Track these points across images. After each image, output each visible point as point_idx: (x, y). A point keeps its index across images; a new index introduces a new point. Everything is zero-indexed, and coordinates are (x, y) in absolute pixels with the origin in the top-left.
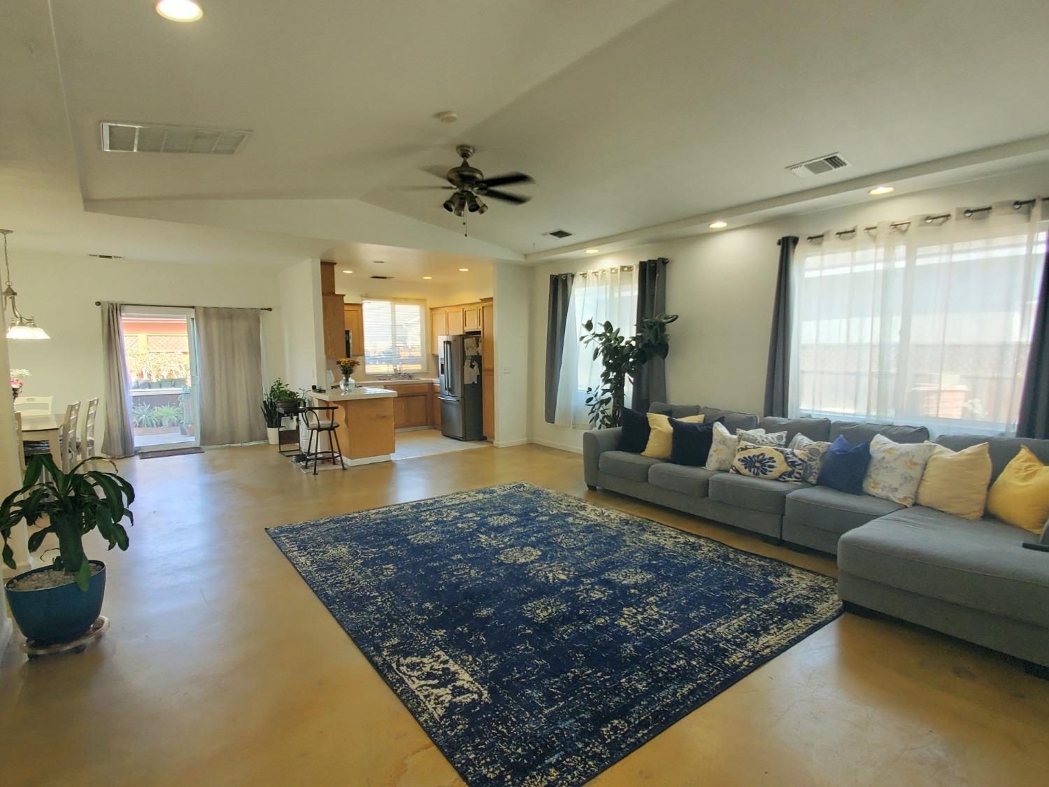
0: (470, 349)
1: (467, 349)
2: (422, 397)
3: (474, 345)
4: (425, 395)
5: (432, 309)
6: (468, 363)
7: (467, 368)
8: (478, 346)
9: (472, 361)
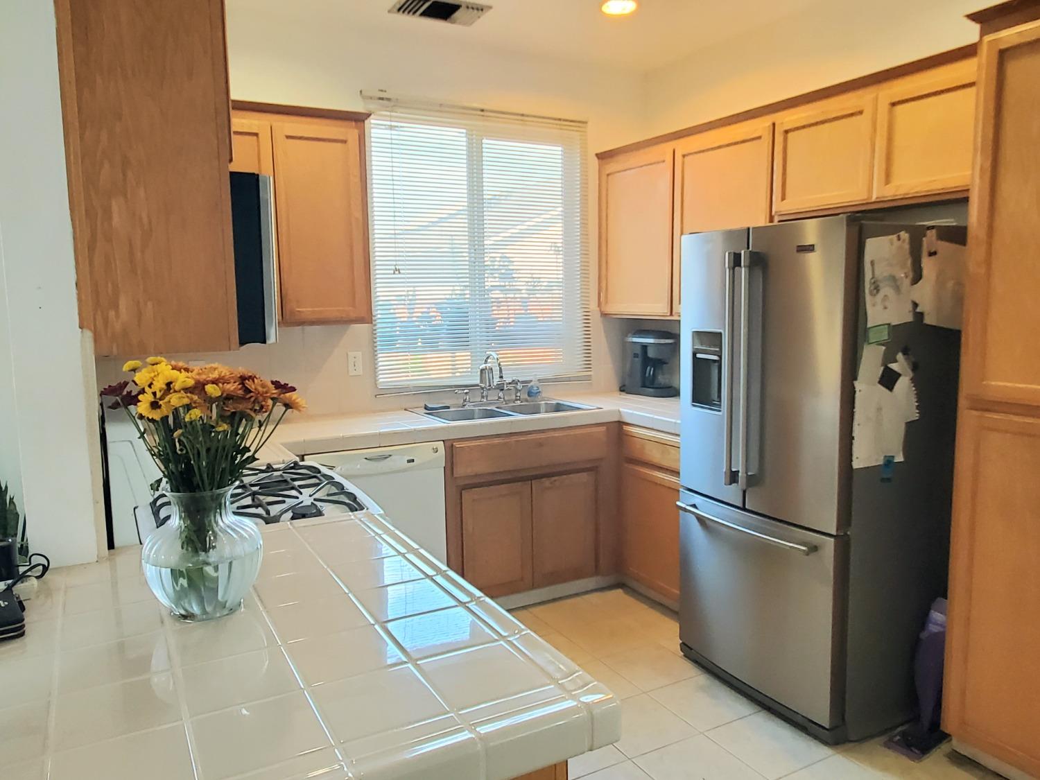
0: (886, 290)
1: (877, 289)
2: (584, 477)
3: (903, 274)
4: (592, 468)
5: (603, 157)
6: (871, 361)
7: (867, 386)
8: (917, 277)
9: (889, 358)
